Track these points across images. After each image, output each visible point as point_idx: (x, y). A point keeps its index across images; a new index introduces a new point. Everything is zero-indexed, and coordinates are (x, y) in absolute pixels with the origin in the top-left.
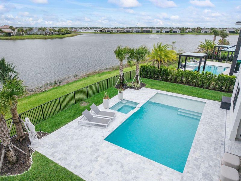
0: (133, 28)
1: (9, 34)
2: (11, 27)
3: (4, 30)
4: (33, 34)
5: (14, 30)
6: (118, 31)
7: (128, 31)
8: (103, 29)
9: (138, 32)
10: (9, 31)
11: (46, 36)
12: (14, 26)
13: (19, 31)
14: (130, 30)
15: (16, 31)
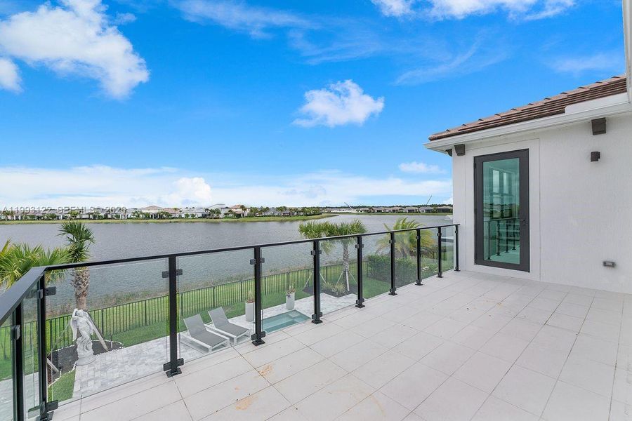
0: (419, 206)
1: (239, 216)
2: (242, 207)
3: (234, 210)
4: (269, 216)
5: (245, 210)
6: (394, 211)
7: (410, 211)
8: (370, 208)
9: (428, 211)
10: (240, 211)
11: (283, 218)
12: (246, 206)
13: (251, 211)
14: (414, 208)
15: (248, 211)
